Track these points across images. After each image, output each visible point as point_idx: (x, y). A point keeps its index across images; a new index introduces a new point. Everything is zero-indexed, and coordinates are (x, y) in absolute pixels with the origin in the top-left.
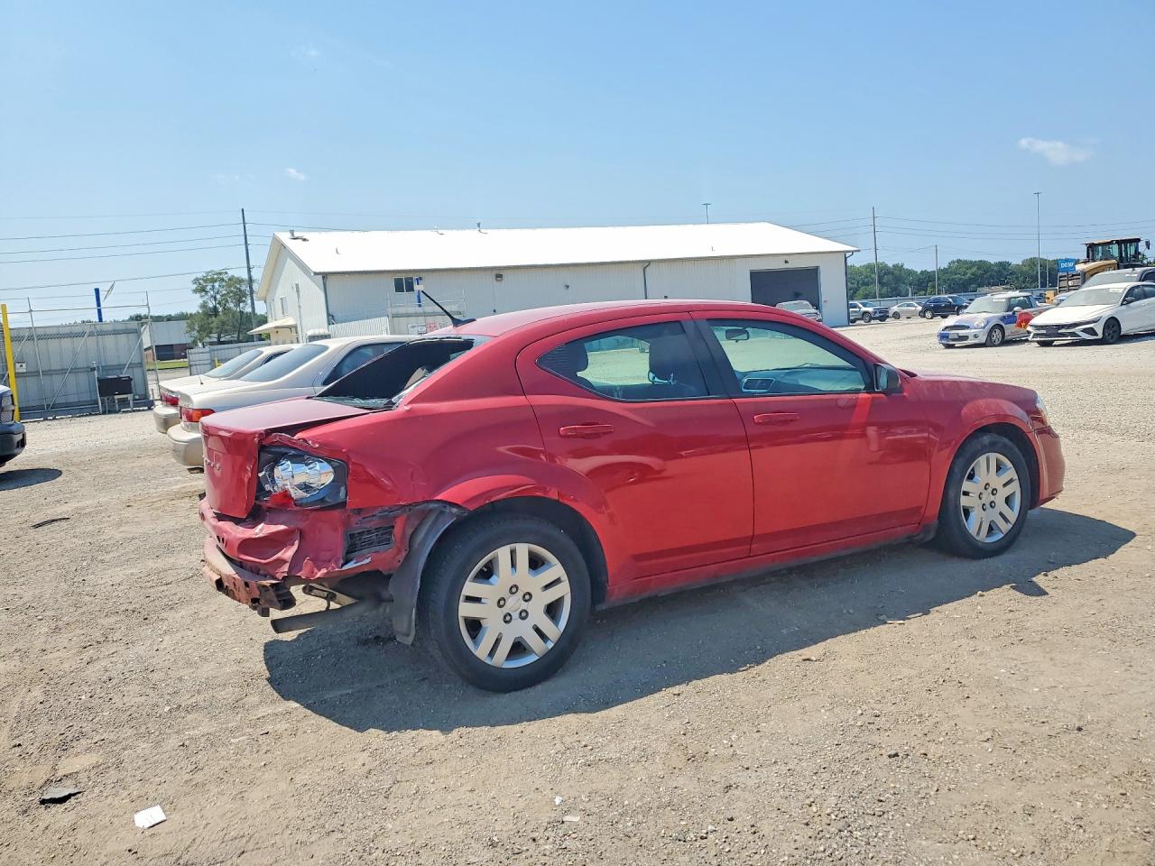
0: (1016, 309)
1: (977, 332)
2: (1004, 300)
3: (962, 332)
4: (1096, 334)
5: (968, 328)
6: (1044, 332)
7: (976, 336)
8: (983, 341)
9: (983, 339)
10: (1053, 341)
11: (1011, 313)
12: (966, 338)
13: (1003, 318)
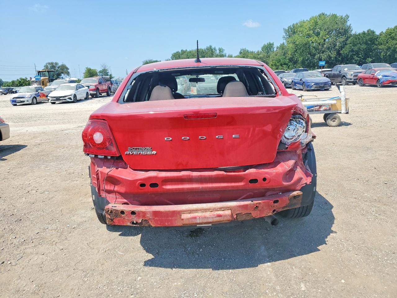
0: (39, 91)
1: (28, 99)
2: (34, 88)
3: (22, 100)
4: (72, 100)
5: (24, 98)
6: (55, 99)
7: (28, 101)
8: (31, 103)
9: (30, 102)
10: (55, 102)
11: (37, 93)
12: (24, 102)
13: (36, 94)
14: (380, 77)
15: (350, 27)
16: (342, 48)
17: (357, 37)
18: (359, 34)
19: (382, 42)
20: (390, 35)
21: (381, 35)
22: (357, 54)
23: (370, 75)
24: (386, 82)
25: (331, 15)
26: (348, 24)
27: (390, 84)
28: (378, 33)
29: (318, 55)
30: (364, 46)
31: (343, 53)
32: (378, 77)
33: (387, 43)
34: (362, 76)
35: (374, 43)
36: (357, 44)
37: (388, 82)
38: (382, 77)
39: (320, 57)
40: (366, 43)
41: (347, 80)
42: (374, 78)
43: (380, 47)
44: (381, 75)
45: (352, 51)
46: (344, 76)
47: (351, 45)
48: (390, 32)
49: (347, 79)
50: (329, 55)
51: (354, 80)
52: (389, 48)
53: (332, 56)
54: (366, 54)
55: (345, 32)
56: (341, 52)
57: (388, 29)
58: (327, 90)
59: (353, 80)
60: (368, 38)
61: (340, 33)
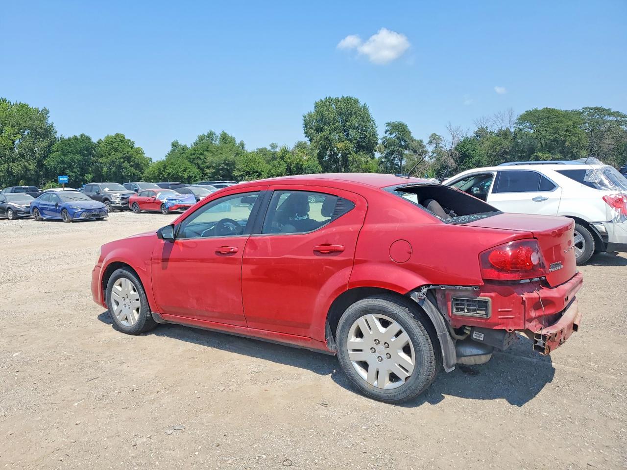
14: (164, 201)
15: (52, 126)
16: (45, 156)
17: (67, 143)
18: (69, 139)
19: (102, 153)
20: (112, 144)
21: (99, 143)
22: (70, 167)
23: (150, 198)
24: (173, 208)
25: (18, 104)
26: (50, 121)
27: (179, 210)
28: (95, 140)
29: (6, 165)
30: (78, 157)
31: (48, 165)
32: (161, 201)
33: (110, 155)
34: (137, 199)
35: (91, 154)
36: (68, 152)
37: (176, 207)
38: (167, 201)
39: (9, 168)
40: (80, 153)
41: (113, 205)
42: (155, 201)
43: (100, 160)
44: (166, 198)
45: (62, 162)
46: (107, 199)
47: (59, 153)
48: (111, 141)
49: (112, 203)
50: (25, 166)
51: (122, 204)
52: (113, 162)
53: (32, 167)
54: (82, 169)
55: (47, 133)
56: (45, 163)
57: (108, 137)
58: (102, 219)
59: (120, 205)
60: (82, 145)
61: (39, 134)
